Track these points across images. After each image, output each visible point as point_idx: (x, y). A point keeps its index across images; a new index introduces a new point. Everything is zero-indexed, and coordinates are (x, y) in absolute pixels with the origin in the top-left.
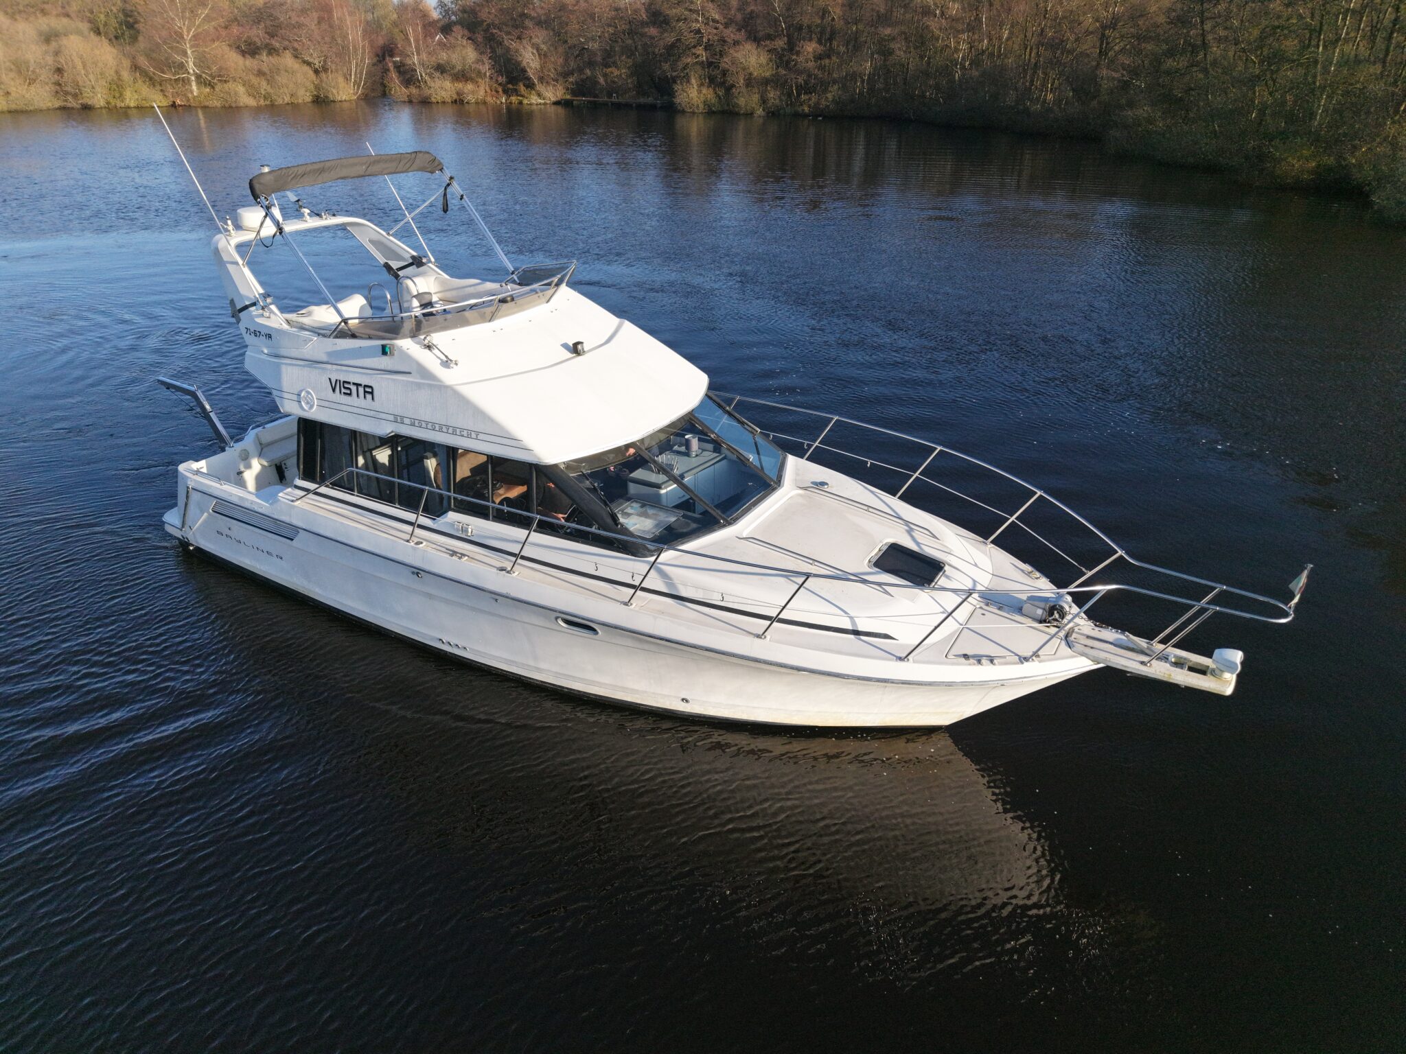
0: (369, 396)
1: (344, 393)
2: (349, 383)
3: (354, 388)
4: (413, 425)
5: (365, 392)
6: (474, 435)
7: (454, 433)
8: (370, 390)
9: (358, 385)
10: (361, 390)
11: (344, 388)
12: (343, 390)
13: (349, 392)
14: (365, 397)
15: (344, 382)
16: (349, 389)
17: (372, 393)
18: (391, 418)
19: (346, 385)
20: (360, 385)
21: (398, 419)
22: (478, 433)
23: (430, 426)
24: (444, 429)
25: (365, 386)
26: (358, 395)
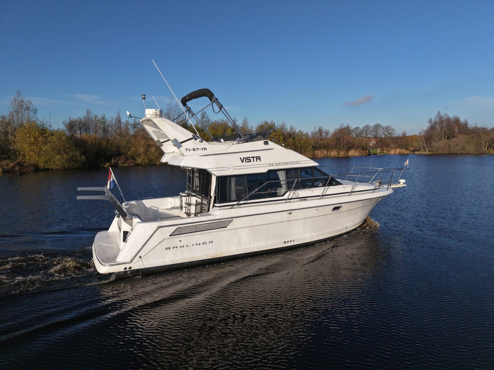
1: (248, 162)
2: (250, 157)
3: (252, 159)
4: (276, 165)
5: (257, 159)
6: (298, 163)
7: (291, 164)
9: (253, 157)
10: (255, 159)
11: (247, 160)
12: (247, 161)
13: (250, 161)
14: (257, 161)
15: (247, 158)
16: (250, 160)
17: (260, 159)
18: (268, 165)
19: (248, 159)
20: (255, 157)
21: (271, 165)
22: (299, 162)
23: (283, 164)
24: (288, 164)
25: (257, 157)
26: (254, 161)
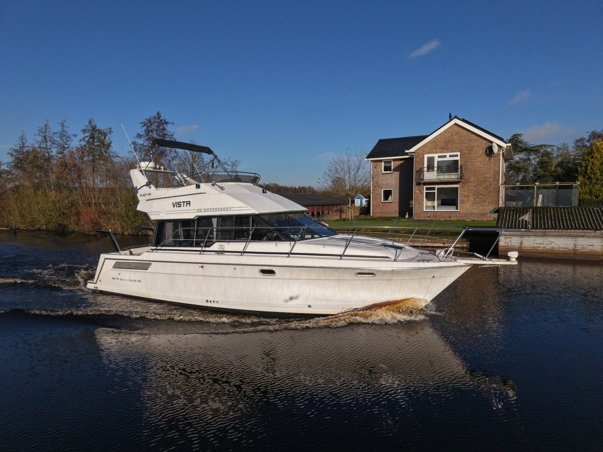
0: (188, 205)
1: (178, 206)
2: (181, 202)
3: (182, 204)
4: (205, 211)
5: (187, 204)
6: (229, 210)
7: (221, 210)
8: (189, 203)
10: (185, 204)
11: (178, 204)
12: (178, 205)
14: (186, 206)
15: (179, 202)
17: (189, 204)
18: (197, 211)
19: (179, 203)
20: (185, 202)
21: (199, 210)
23: (212, 210)
24: (218, 210)
25: (187, 202)
26: (184, 206)
